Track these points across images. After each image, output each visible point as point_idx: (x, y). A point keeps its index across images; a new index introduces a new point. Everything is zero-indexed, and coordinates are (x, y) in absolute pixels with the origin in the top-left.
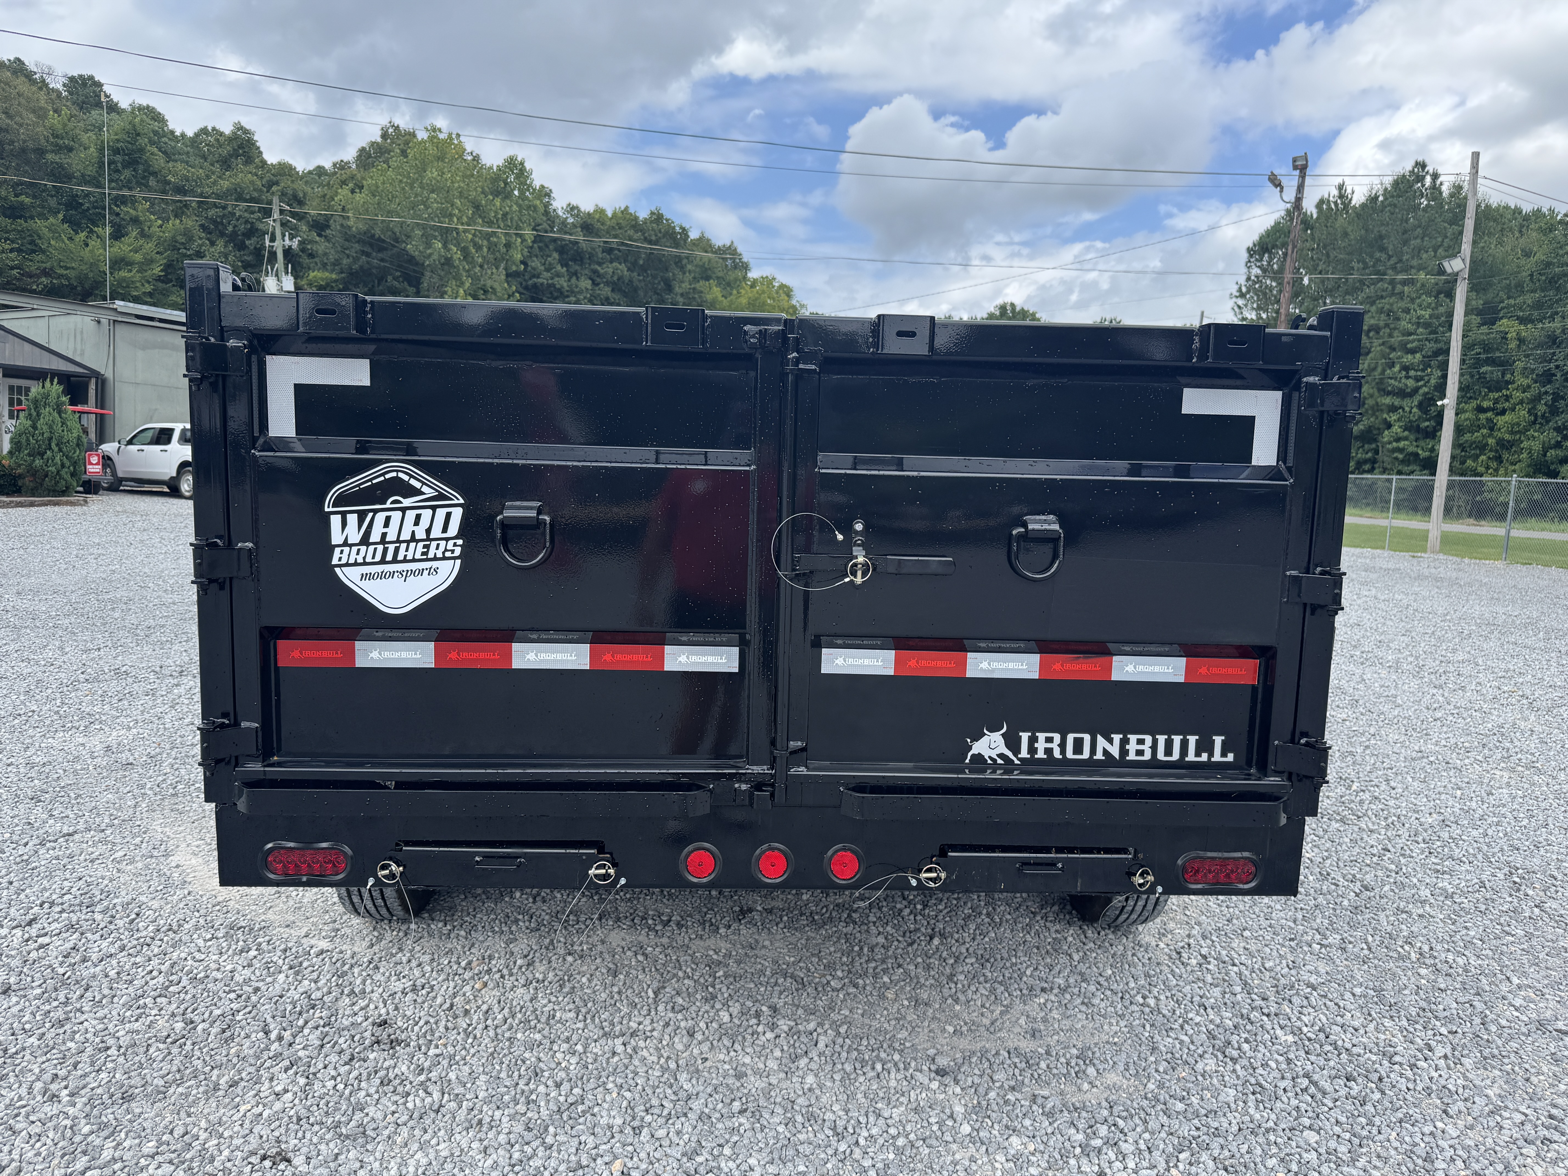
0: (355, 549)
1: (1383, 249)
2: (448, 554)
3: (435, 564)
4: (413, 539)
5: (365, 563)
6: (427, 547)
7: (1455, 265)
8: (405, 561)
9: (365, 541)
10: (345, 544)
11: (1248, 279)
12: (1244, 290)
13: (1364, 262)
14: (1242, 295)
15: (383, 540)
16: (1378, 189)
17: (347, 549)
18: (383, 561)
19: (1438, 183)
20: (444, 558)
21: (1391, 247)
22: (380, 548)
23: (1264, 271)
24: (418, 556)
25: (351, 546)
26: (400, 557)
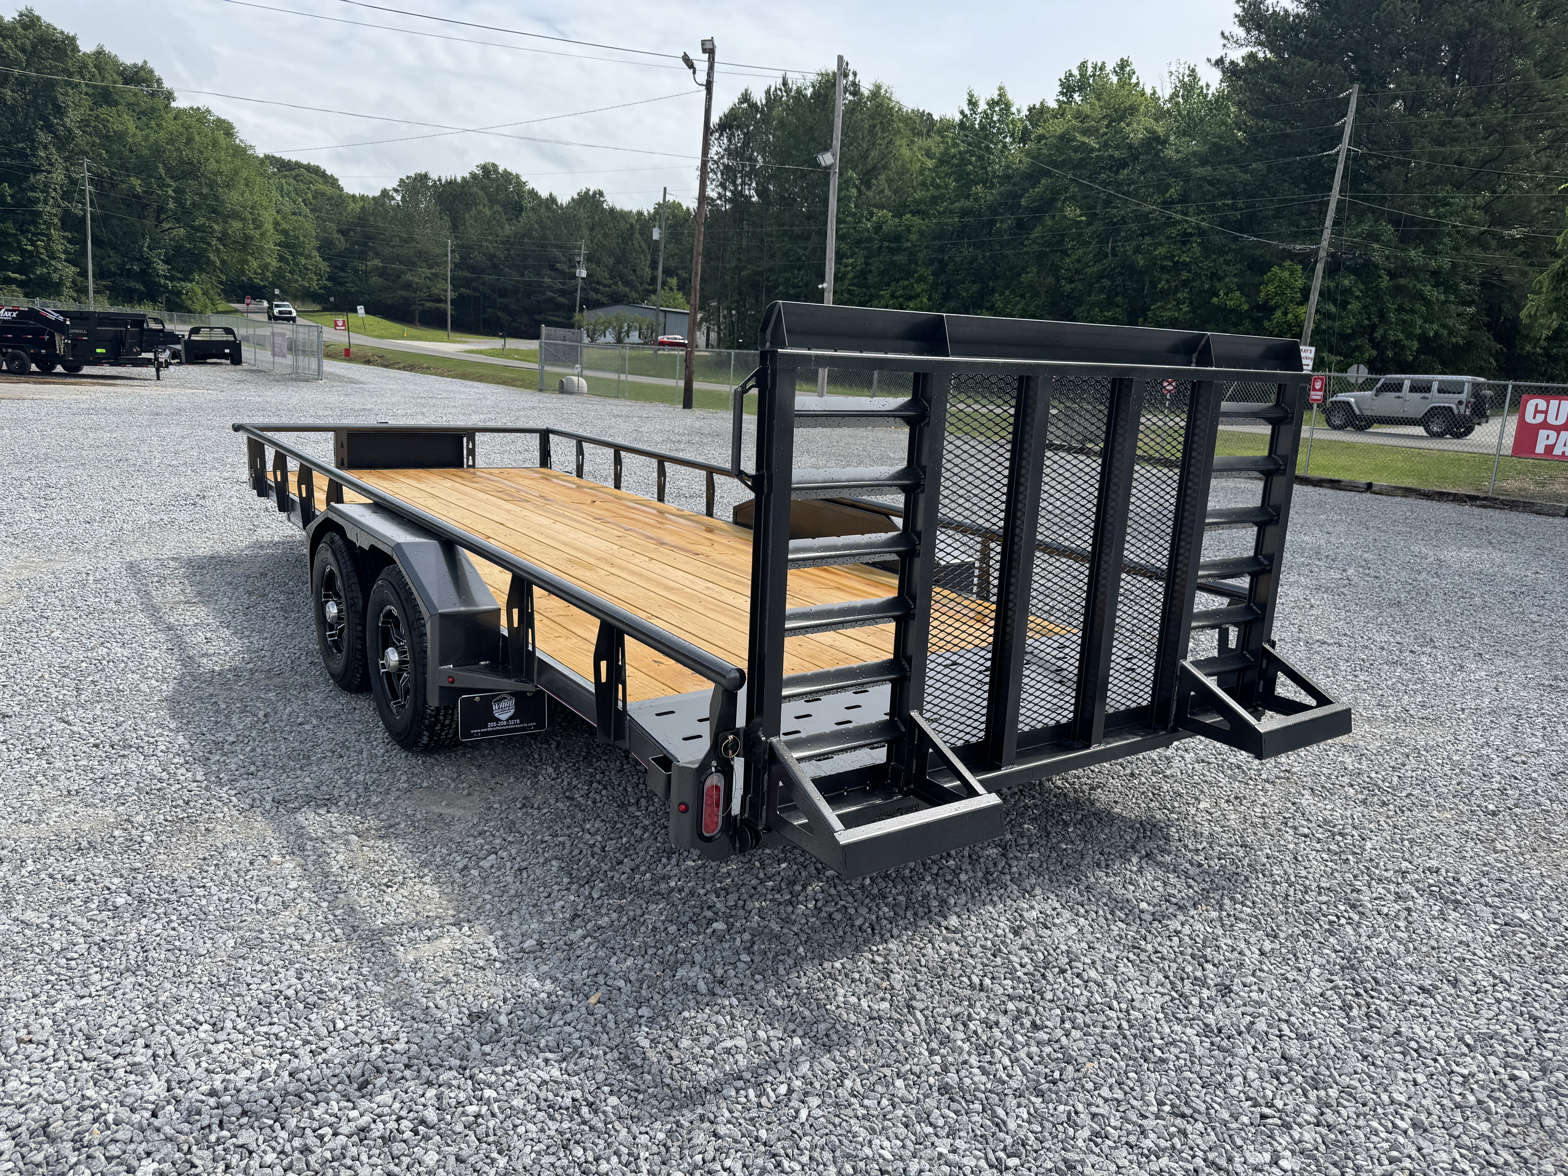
7: (826, 159)
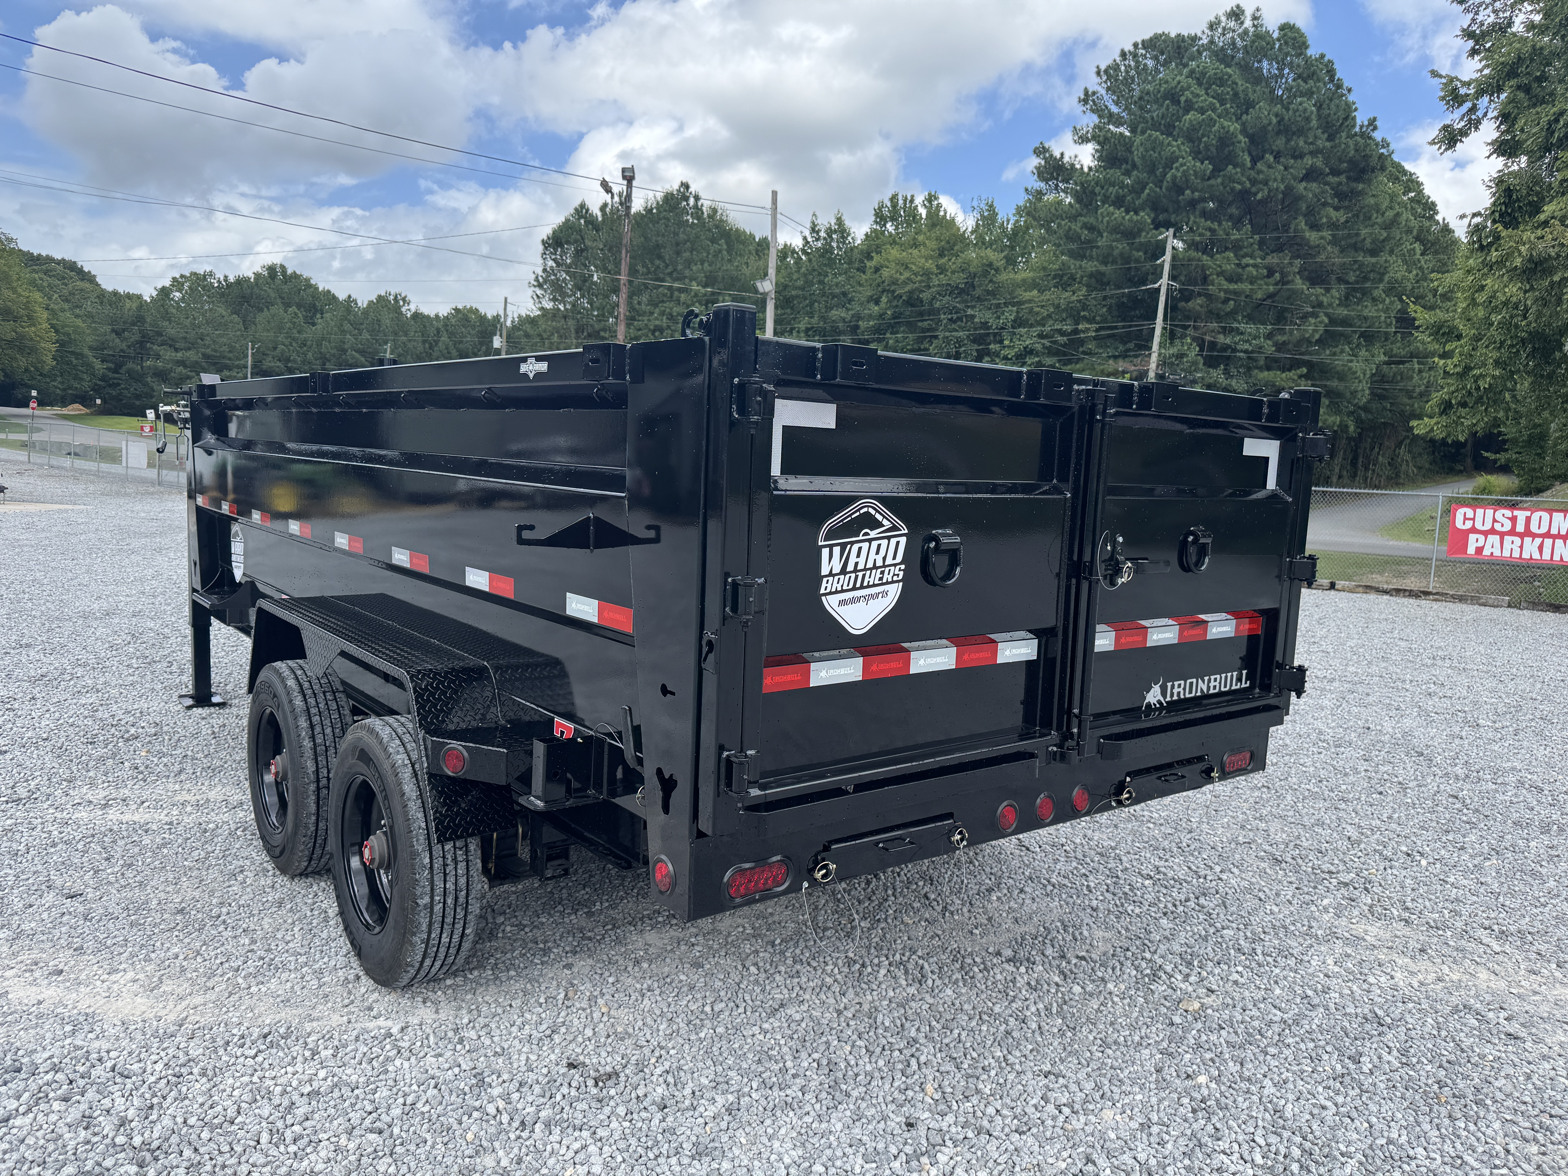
0: (836, 578)
1: (660, 257)
2: (895, 578)
3: (886, 587)
4: (875, 567)
5: (843, 591)
6: (882, 573)
7: (765, 287)
8: (869, 586)
9: (844, 571)
10: (831, 574)
11: (545, 270)
12: (541, 280)
13: (648, 268)
14: (540, 286)
15: (855, 570)
16: (652, 203)
17: (831, 579)
18: (854, 588)
19: (700, 204)
20: (893, 582)
21: (667, 257)
22: (853, 575)
23: (558, 264)
24: (877, 582)
25: (834, 575)
26: (865, 584)
